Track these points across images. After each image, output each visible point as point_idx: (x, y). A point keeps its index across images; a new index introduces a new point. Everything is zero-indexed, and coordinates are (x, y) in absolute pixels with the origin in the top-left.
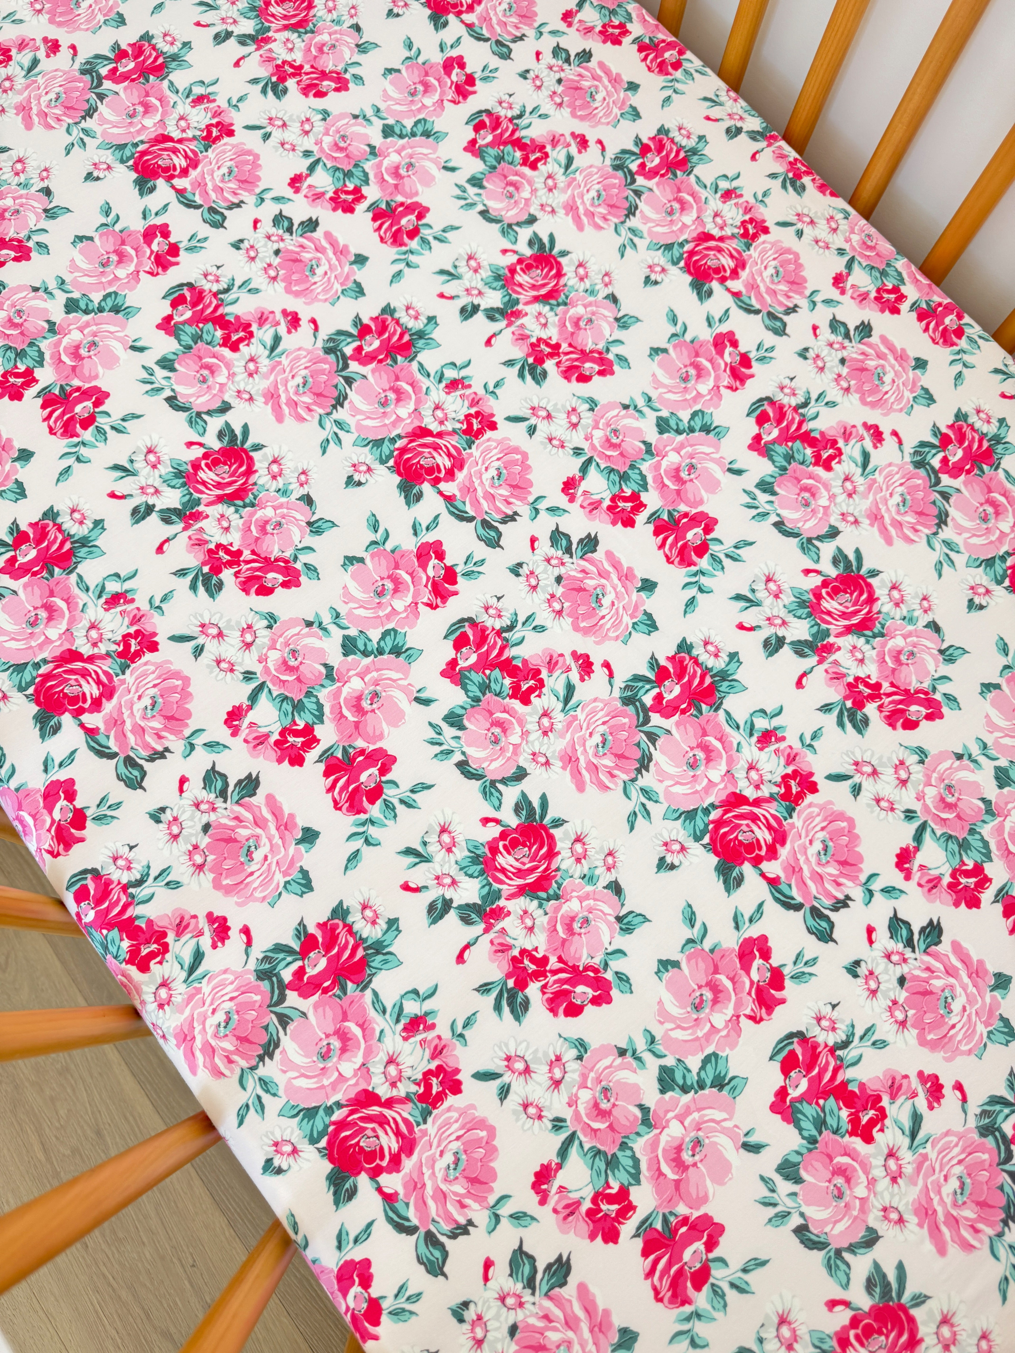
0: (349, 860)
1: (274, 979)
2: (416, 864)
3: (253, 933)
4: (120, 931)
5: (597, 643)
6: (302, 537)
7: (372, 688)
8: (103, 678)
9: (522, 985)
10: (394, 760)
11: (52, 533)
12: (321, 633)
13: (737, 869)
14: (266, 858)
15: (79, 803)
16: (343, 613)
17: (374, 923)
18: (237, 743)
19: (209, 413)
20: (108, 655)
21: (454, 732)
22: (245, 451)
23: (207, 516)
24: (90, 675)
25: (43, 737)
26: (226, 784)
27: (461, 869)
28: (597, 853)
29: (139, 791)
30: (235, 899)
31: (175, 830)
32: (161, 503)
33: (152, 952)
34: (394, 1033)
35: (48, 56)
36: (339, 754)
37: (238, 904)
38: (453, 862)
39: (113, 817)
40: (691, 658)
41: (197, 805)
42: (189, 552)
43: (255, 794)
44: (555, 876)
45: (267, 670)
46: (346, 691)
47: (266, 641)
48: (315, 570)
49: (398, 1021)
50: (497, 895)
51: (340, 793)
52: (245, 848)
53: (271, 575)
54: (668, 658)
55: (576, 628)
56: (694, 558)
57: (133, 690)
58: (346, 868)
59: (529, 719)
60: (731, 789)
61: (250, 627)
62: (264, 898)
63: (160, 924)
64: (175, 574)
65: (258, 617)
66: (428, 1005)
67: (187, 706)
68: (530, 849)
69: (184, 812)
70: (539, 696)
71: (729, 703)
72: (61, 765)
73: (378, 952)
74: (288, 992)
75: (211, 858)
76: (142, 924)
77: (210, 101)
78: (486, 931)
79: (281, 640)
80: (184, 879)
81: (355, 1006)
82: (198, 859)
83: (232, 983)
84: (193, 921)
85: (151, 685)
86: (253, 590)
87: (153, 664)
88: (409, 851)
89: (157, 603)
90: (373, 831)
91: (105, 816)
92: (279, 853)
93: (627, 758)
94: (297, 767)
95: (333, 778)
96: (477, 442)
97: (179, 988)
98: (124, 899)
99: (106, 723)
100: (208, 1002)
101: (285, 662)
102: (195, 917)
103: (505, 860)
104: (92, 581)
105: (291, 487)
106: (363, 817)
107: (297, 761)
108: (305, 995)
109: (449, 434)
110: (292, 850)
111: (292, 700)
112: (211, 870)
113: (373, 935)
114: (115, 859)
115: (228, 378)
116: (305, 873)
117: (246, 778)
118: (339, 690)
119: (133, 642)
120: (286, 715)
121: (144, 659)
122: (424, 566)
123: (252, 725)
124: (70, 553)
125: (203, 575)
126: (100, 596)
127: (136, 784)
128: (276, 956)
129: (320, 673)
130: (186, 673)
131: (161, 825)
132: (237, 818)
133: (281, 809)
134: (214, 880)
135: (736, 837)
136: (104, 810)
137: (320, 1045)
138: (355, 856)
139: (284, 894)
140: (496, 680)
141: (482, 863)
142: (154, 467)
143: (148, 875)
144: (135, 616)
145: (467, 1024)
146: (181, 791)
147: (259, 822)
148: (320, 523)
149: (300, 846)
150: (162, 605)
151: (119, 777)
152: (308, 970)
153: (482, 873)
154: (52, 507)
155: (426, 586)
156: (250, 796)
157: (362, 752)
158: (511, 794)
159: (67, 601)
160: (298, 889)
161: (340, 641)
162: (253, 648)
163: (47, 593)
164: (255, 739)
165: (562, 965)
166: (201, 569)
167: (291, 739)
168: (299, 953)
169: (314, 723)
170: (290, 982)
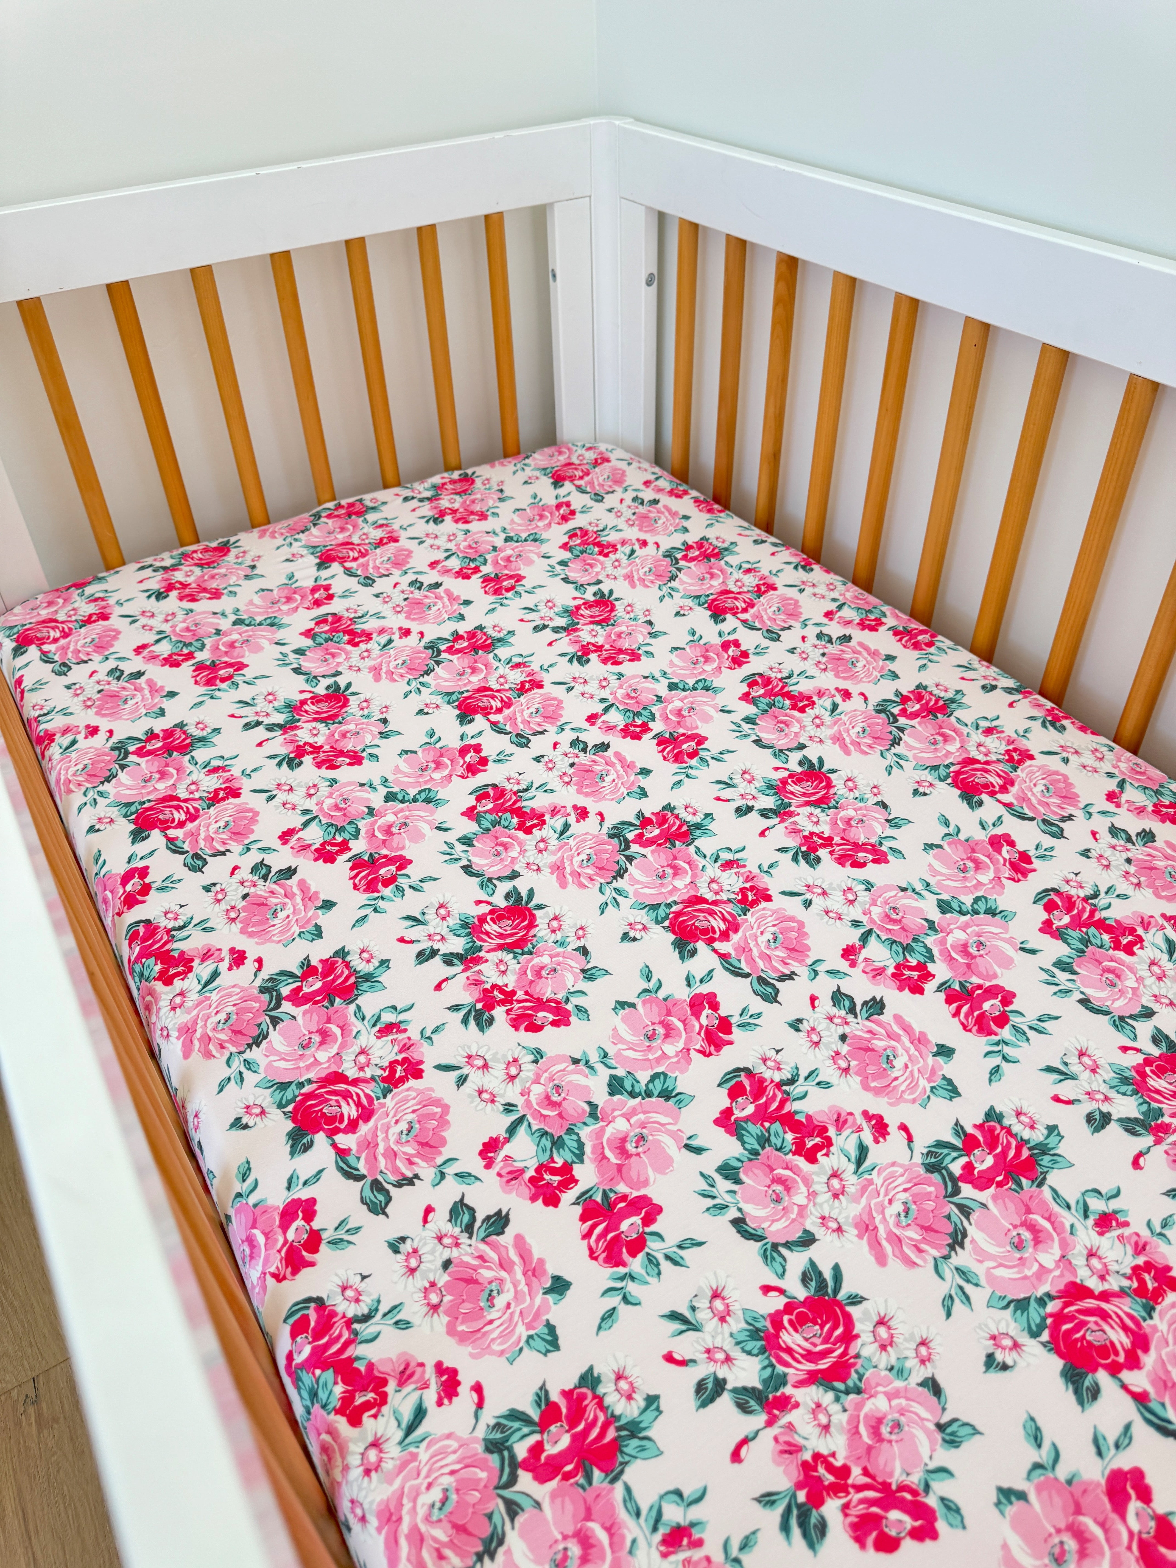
0: (603, 1319)
1: (506, 1453)
2: (682, 1332)
3: (486, 1393)
4: (336, 1372)
5: (891, 1104)
6: (575, 982)
7: (638, 1130)
8: (364, 1101)
9: (816, 1500)
10: (659, 1210)
11: (340, 968)
12: (587, 1071)
13: (1090, 1376)
14: (508, 1306)
15: (316, 1225)
16: (611, 1053)
17: (629, 1398)
18: (490, 1177)
19: (499, 879)
20: (373, 1079)
21: (729, 1185)
22: (529, 910)
23: (487, 961)
24: (352, 1098)
25: (292, 1154)
26: (473, 1219)
27: (738, 1343)
28: (906, 1340)
29: (382, 1217)
30: (470, 1349)
31: (413, 1263)
32: (444, 948)
33: (368, 1402)
34: (649, 1545)
35: (578, 821)
36: (598, 1198)
37: (472, 1356)
38: (727, 1335)
39: (349, 1242)
40: (1003, 1128)
41: (440, 1239)
42: (465, 990)
43: (502, 1233)
44: (854, 1364)
45: (528, 1103)
46: (609, 1131)
47: (531, 1075)
48: (586, 1011)
49: (655, 1529)
50: (783, 1380)
51: (597, 1241)
52: (487, 1292)
53: (541, 1014)
54: (975, 1126)
55: (866, 1087)
56: (994, 1027)
57: (391, 1115)
58: (600, 1328)
59: (816, 1178)
60: (1069, 1278)
61: (515, 1060)
62: (502, 1353)
63: (382, 1369)
64: (449, 1009)
65: (525, 1051)
66: (695, 1513)
67: (443, 1134)
68: (822, 1328)
69: (425, 1244)
70: (827, 1155)
71: (1054, 1178)
72: (305, 1183)
73: (633, 1436)
74: (521, 1472)
75: (448, 1298)
76: (361, 1366)
77: (525, 666)
78: (770, 1423)
79: (546, 1075)
80: (415, 1320)
81: (602, 1502)
82: (434, 1299)
83: (455, 1452)
84: (419, 1370)
85: (410, 1110)
86: (523, 1027)
87: (415, 1090)
88: (674, 1316)
89: (428, 1033)
90: (632, 1288)
91: (342, 1240)
92: (524, 1301)
93: (937, 1232)
94: (551, 1208)
95: (590, 1223)
96: (752, 910)
97: (392, 1450)
98: (346, 1335)
99: (359, 1144)
100: (423, 1473)
101: (548, 1097)
102: (422, 1365)
103: (790, 1338)
104: (369, 1012)
105: (568, 940)
106: (621, 1270)
107: (552, 1201)
108: (542, 1478)
109: (724, 902)
110: (539, 1299)
111: (552, 1136)
112: (447, 1313)
113: (628, 1412)
114: (344, 1288)
115: (520, 854)
116: (551, 1329)
117: (496, 1214)
118: (602, 1130)
119: (399, 1068)
120: (544, 1150)
121: (407, 1085)
122: (697, 1015)
123: (507, 1158)
124: (354, 986)
125: (476, 1011)
126: (374, 1025)
127: (379, 1209)
128: (510, 1424)
129: (584, 1110)
130: (447, 1101)
131: (399, 1256)
132: (481, 1257)
133: (530, 1252)
134: (449, 1323)
135: (1084, 1337)
136: (341, 1234)
137: (554, 1550)
138: (610, 1315)
139: (526, 1350)
140: (777, 1134)
141: (761, 1339)
142: (444, 919)
143: (377, 1310)
144: (405, 1045)
145: (745, 1545)
146: (425, 1221)
147: (504, 1265)
148: (593, 971)
149: (548, 1296)
150: (433, 1036)
151: (363, 1201)
152: (547, 1446)
153: (763, 1350)
154: (344, 947)
155: (699, 1034)
156: (498, 1234)
157: (624, 1198)
158: (797, 1261)
159: (342, 1028)
160: (542, 1346)
161: (607, 1080)
162: (517, 1081)
163: (325, 1019)
164: (509, 1173)
165: (867, 1480)
166: (475, 1006)
167: (547, 1177)
168: (539, 1425)
169: (573, 1162)
170: (525, 1460)
